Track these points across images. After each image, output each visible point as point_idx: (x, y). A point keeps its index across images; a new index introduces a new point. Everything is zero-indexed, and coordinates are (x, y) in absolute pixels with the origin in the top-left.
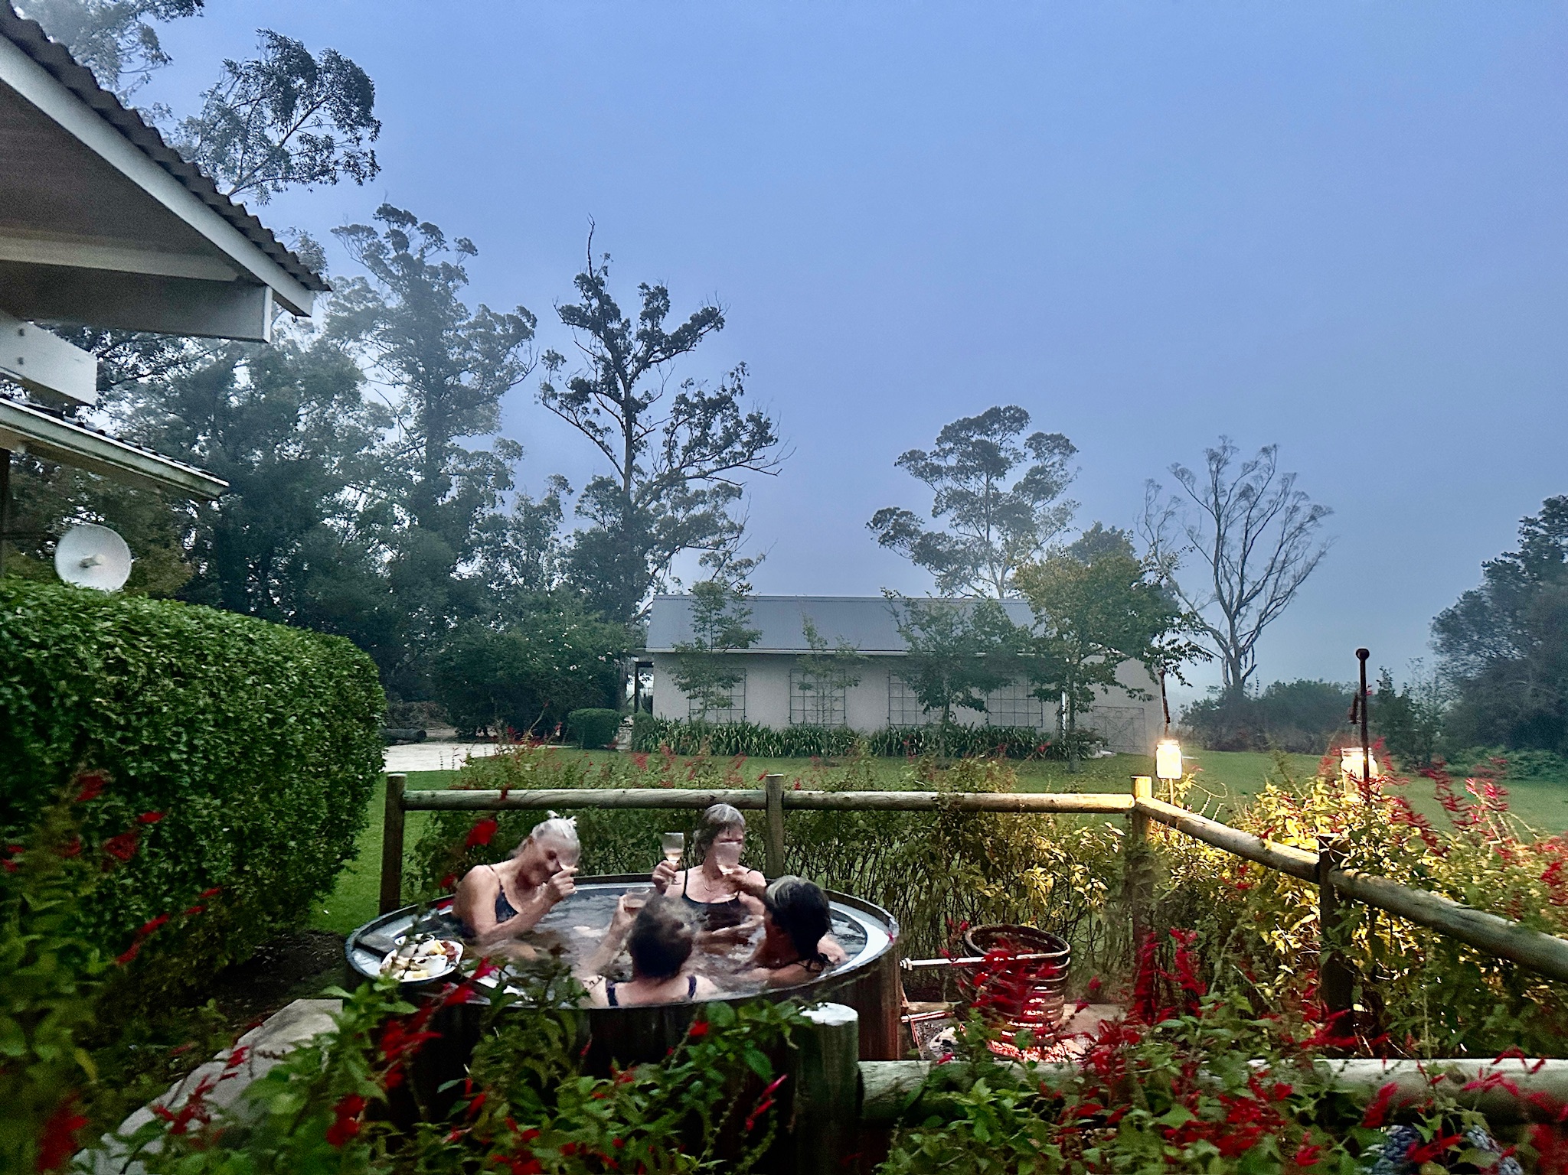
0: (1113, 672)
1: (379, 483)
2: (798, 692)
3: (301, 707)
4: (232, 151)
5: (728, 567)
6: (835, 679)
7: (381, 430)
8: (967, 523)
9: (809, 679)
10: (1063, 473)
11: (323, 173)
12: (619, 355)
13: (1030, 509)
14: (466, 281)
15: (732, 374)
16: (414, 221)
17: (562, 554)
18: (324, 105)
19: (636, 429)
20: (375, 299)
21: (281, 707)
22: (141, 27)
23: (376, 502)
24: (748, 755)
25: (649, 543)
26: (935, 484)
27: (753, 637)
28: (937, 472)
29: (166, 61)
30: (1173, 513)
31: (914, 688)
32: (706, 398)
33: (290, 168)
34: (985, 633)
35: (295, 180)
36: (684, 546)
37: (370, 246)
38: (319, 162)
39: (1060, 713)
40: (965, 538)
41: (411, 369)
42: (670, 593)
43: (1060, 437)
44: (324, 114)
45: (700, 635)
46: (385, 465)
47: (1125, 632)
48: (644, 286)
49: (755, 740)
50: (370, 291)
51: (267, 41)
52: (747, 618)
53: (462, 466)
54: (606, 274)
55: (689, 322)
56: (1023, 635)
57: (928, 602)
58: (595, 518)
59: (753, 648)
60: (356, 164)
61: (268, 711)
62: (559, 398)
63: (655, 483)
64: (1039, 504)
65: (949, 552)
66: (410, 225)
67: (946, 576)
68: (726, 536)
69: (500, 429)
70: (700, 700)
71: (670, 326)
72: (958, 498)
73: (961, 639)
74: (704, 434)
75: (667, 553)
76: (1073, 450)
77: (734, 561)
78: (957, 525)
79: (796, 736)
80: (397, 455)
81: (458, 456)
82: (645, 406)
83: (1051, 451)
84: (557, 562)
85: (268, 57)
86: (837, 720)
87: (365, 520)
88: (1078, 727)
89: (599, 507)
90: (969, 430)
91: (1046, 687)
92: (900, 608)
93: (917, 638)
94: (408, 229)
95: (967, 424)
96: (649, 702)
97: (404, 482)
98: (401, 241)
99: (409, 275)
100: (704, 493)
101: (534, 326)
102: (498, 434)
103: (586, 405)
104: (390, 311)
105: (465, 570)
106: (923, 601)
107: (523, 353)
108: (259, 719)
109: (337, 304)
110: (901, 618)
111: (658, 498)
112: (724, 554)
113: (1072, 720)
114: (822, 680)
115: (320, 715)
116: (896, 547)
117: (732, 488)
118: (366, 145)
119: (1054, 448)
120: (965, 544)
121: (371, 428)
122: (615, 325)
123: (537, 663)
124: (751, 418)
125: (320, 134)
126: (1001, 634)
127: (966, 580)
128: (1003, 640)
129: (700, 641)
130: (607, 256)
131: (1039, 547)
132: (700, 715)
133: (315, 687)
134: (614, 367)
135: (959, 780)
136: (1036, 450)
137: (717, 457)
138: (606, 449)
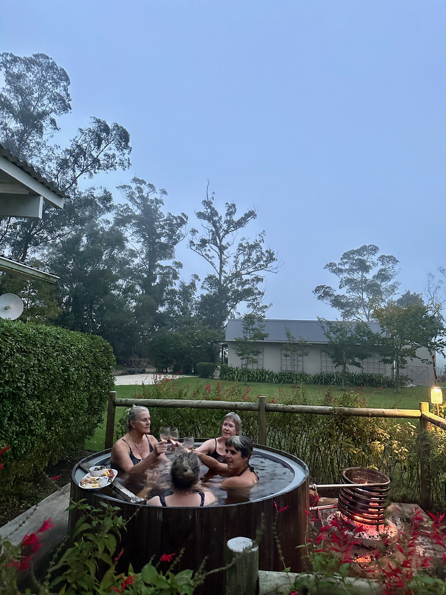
0: (415, 352)
1: (132, 278)
2: (283, 358)
3: (77, 364)
4: (81, 160)
5: (258, 308)
6: (299, 353)
7: (133, 259)
8: (353, 291)
9: (289, 353)
10: (393, 271)
11: (111, 166)
12: (217, 230)
13: (380, 285)
14: (163, 204)
15: (260, 235)
16: (145, 183)
17: (196, 304)
18: (112, 142)
19: (223, 256)
20: (131, 212)
21: (68, 364)
22: (51, 119)
23: (130, 285)
24: (264, 382)
25: (228, 299)
26: (340, 276)
27: (266, 336)
28: (341, 271)
29: (58, 130)
30: (440, 287)
31: (331, 357)
32: (250, 244)
33: (100, 165)
34: (361, 336)
35: (102, 169)
36: (241, 300)
37: (129, 192)
38: (110, 162)
39: (393, 369)
40: (353, 297)
41: (143, 236)
42: (236, 318)
43: (392, 257)
44: (112, 145)
45: (245, 335)
46: (134, 271)
47: (420, 336)
48: (227, 204)
49: (267, 376)
50: (130, 209)
51: (93, 120)
52: (263, 328)
53: (161, 271)
54: (213, 200)
55: (244, 216)
56: (377, 337)
57: (337, 323)
58: (208, 290)
59: (266, 340)
60: (123, 163)
61: (62, 366)
62: (196, 246)
63: (231, 277)
64: (383, 283)
65: (346, 302)
66: (144, 184)
67: (345, 312)
68: (257, 297)
69: (175, 258)
70: (245, 360)
71: (236, 218)
72: (349, 281)
73: (350, 338)
74: (249, 258)
75: (235, 303)
76: (397, 261)
77: (260, 306)
78: (349, 292)
79: (283, 376)
80: (138, 268)
81: (160, 268)
82: (227, 248)
83: (388, 262)
84: (194, 306)
85: (93, 126)
86: (300, 369)
87: (126, 291)
88: (400, 374)
89: (209, 286)
90: (354, 254)
91: (387, 358)
92: (325, 325)
93: (332, 337)
94: (143, 186)
95: (353, 252)
96: (226, 360)
97: (141, 277)
98: (140, 190)
99: (143, 202)
100: (249, 280)
101: (187, 219)
102: (174, 260)
103: (205, 248)
104: (137, 216)
105: (162, 309)
106: (335, 322)
107: (182, 230)
108: (58, 369)
109: (117, 214)
110: (325, 329)
111: (231, 282)
112: (257, 303)
113: (398, 371)
114: (293, 353)
115: (85, 367)
116: (324, 300)
117: (260, 278)
118: (127, 156)
119: (389, 261)
120: (353, 299)
121: (130, 258)
122: (216, 218)
123: (185, 344)
124: (267, 251)
125: (110, 153)
126: (367, 336)
127: (353, 314)
128: (368, 338)
129: (245, 337)
130: (214, 193)
131: (383, 301)
132: (245, 366)
133: (84, 356)
134: (216, 234)
135: (342, 401)
136: (382, 261)
137: (254, 267)
138: (212, 264)
